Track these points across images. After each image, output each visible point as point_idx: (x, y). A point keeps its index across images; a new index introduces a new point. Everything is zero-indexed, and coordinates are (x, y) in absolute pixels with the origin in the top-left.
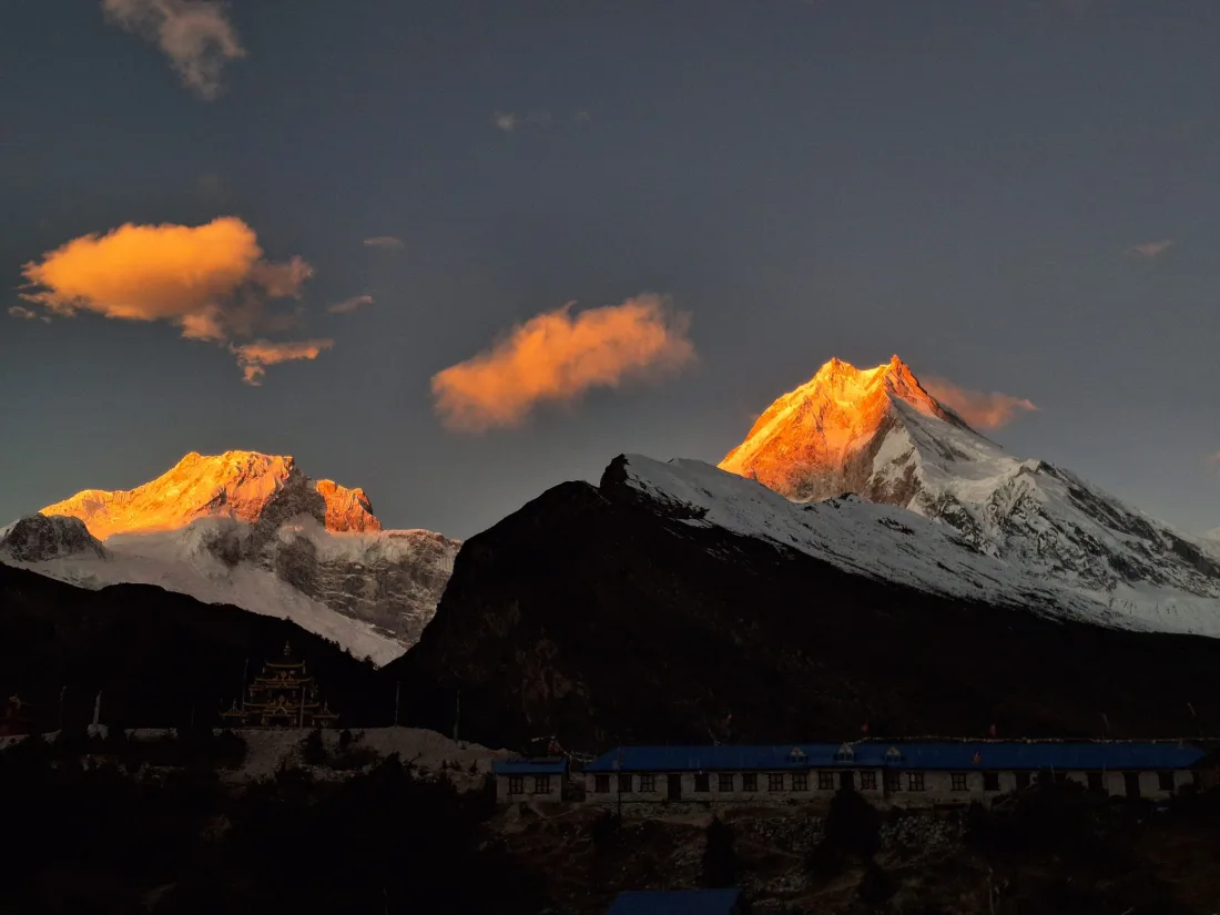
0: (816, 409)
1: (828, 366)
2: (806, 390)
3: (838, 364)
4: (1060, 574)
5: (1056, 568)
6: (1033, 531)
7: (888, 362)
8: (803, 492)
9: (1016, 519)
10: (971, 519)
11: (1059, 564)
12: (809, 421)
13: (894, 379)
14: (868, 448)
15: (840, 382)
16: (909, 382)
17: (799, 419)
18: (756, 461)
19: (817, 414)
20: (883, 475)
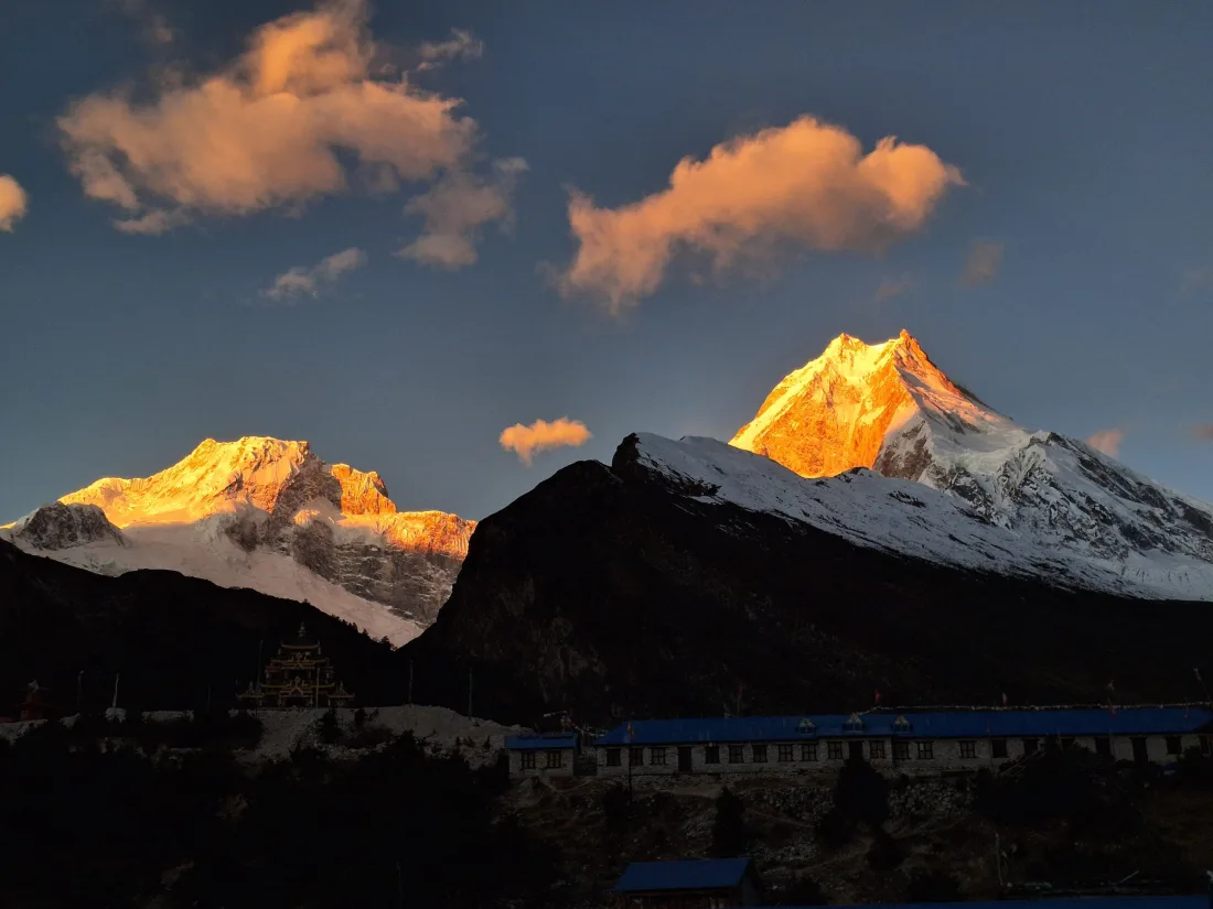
0: (826, 385)
1: (836, 343)
2: (815, 366)
3: (846, 339)
4: (1072, 543)
5: (1068, 538)
6: (1045, 501)
7: (897, 336)
8: (814, 467)
9: (1027, 490)
10: (982, 491)
11: (1070, 534)
12: (819, 397)
13: (903, 354)
14: (877, 422)
15: (849, 357)
16: (919, 355)
17: (809, 395)
18: (767, 437)
19: (827, 389)
20: (894, 450)
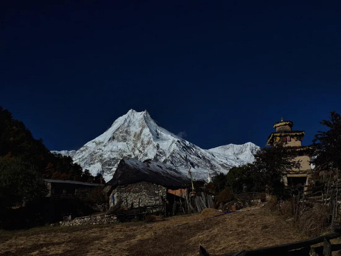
0: (128, 121)
1: (130, 111)
2: (125, 116)
3: (132, 111)
4: (181, 166)
5: (181, 165)
6: (177, 157)
7: (144, 111)
8: (125, 141)
9: (174, 155)
10: (164, 153)
11: (181, 164)
12: (126, 124)
13: (145, 116)
14: (140, 131)
15: (133, 115)
16: (149, 116)
17: (124, 123)
18: (114, 133)
19: (128, 122)
20: (144, 139)
